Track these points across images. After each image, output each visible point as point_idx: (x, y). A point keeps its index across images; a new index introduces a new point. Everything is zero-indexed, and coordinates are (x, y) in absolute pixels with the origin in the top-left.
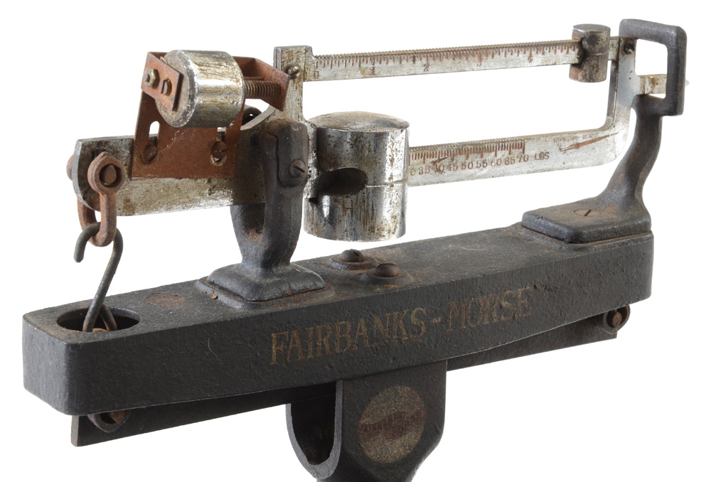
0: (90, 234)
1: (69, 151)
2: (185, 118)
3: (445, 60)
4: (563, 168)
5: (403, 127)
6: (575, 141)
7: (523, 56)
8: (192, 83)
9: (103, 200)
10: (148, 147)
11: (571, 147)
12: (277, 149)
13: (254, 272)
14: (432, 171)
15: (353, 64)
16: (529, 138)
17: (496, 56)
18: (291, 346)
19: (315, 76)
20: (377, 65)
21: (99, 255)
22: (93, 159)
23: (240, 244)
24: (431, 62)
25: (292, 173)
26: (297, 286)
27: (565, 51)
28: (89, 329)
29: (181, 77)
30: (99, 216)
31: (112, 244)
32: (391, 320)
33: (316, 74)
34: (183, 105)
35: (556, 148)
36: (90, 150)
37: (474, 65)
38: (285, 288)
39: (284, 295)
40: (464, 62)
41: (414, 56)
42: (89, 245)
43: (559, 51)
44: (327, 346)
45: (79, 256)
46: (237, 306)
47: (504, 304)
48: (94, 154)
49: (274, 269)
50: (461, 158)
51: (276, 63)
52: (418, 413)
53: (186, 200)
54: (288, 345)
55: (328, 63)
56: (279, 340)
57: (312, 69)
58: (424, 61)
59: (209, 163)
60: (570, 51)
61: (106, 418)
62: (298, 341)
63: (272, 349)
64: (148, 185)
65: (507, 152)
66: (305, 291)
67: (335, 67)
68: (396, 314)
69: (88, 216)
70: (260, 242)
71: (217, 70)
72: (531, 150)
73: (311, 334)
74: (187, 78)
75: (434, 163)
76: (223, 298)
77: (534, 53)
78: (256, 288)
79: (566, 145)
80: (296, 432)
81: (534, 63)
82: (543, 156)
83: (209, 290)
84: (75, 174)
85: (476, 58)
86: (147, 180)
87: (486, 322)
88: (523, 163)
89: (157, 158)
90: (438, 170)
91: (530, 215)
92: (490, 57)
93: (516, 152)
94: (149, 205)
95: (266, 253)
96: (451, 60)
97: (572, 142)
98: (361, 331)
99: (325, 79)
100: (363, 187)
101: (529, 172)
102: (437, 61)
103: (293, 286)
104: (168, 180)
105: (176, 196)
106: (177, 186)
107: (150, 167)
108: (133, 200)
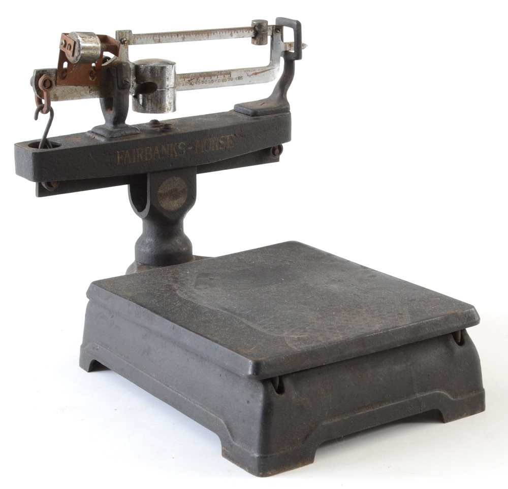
0: (40, 109)
1: (31, 75)
2: (77, 59)
3: (192, 36)
4: (250, 84)
5: (173, 64)
6: (255, 72)
7: (228, 34)
8: (79, 45)
9: (45, 94)
10: (63, 73)
11: (253, 74)
12: (117, 73)
13: (110, 127)
14: (188, 85)
16: (233, 70)
17: (215, 34)
18: (126, 157)
19: (133, 43)
20: (161, 38)
21: (44, 117)
22: (41, 77)
23: (104, 115)
24: (186, 36)
25: (123, 83)
26: (128, 132)
27: (248, 32)
28: (41, 148)
29: (75, 43)
30: (43, 101)
31: (49, 113)
32: (170, 148)
34: (76, 54)
35: (245, 74)
36: (39, 74)
37: (206, 38)
38: (123, 133)
39: (122, 136)
40: (200, 36)
41: (178, 34)
42: (40, 113)
43: (244, 32)
44: (142, 158)
45: (36, 118)
46: (103, 140)
47: (221, 142)
48: (41, 75)
49: (118, 125)
50: (202, 79)
51: (116, 37)
52: (184, 189)
53: (80, 95)
54: (125, 156)
55: (139, 37)
56: (121, 154)
57: (132, 40)
58: (182, 36)
59: (89, 80)
60: (250, 31)
61: (49, 184)
62: (129, 155)
63: (117, 158)
64: (63, 89)
65: (223, 76)
66: (132, 134)
67: (142, 39)
68: (172, 145)
69: (39, 101)
70: (112, 114)
71: (90, 40)
72: (234, 75)
73: (134, 152)
74: (77, 43)
75: (189, 81)
76: (97, 138)
77: (233, 32)
78: (110, 132)
79: (250, 73)
80: (132, 199)
81: (233, 37)
82: (240, 78)
83: (91, 135)
84: (34, 84)
85: (206, 35)
86: (63, 87)
87: (213, 150)
88: (230, 81)
89: (67, 77)
90: (191, 84)
91: (237, 106)
92: (213, 34)
93: (227, 76)
94: (64, 97)
95: (115, 118)
96: (195, 36)
97: (253, 72)
98: (156, 151)
99: (138, 44)
100: (156, 90)
101: (233, 85)
102: (188, 36)
103: (126, 132)
104: (71, 87)
105: (75, 93)
106: (76, 89)
107: (64, 81)
108: (57, 95)
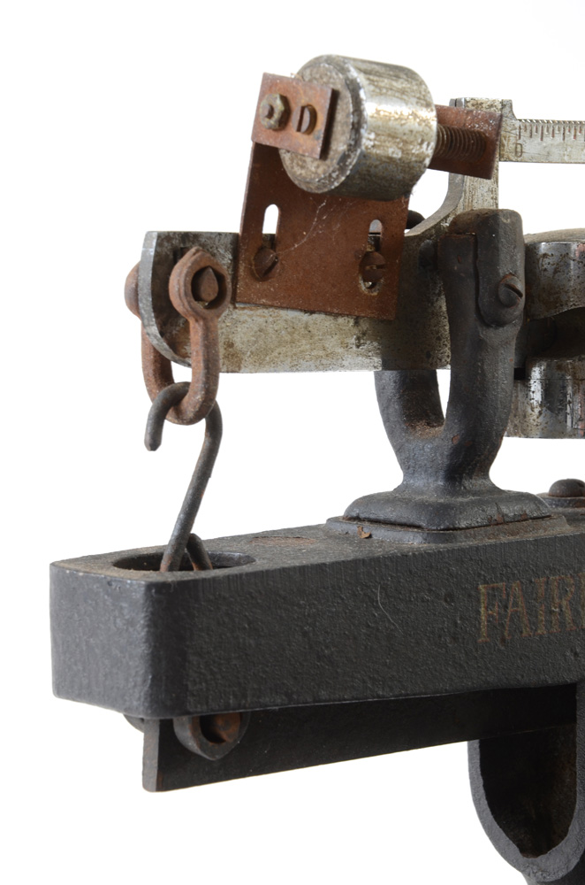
0: (170, 404)
1: (133, 253)
2: (342, 169)
8: (357, 103)
9: (196, 332)
10: (261, 249)
12: (476, 257)
13: (431, 487)
15: (575, 136)
18: (509, 611)
19: (516, 152)
21: (185, 439)
22: (175, 262)
23: (399, 450)
25: (502, 297)
26: (510, 510)
28: (171, 568)
29: (335, 96)
30: (181, 373)
31: (202, 423)
33: (519, 150)
34: (339, 145)
36: (170, 248)
38: (491, 511)
39: (492, 523)
42: (169, 427)
44: (569, 616)
45: (154, 442)
46: (413, 541)
48: (178, 254)
49: (466, 483)
53: (321, 353)
54: (506, 607)
55: (537, 132)
56: (492, 596)
57: (512, 140)
62: (520, 601)
63: (478, 613)
64: (261, 320)
66: (523, 518)
67: (548, 140)
69: (160, 371)
71: (394, 84)
73: (541, 590)
74: (346, 97)
76: (381, 533)
78: (441, 510)
86: (260, 311)
89: (278, 269)
94: (264, 358)
95: (456, 452)
99: (532, 160)
103: (505, 510)
104: (291, 315)
105: (304, 344)
106: (306, 327)
107: (265, 286)
108: (238, 345)
